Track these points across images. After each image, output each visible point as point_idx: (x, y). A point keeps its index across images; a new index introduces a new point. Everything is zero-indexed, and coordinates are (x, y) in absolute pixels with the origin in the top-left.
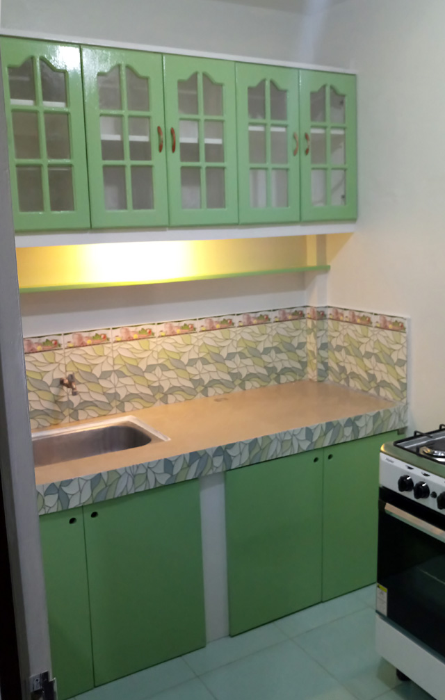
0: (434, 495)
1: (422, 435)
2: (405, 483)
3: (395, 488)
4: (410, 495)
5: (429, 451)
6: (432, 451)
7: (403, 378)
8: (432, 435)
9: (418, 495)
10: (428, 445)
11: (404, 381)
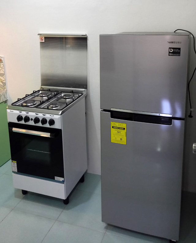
0: (32, 119)
1: (21, 99)
2: (19, 118)
3: (16, 121)
4: (23, 122)
5: (25, 104)
6: (26, 104)
7: (4, 81)
8: (25, 99)
9: (25, 121)
10: (24, 103)
11: (4, 82)
